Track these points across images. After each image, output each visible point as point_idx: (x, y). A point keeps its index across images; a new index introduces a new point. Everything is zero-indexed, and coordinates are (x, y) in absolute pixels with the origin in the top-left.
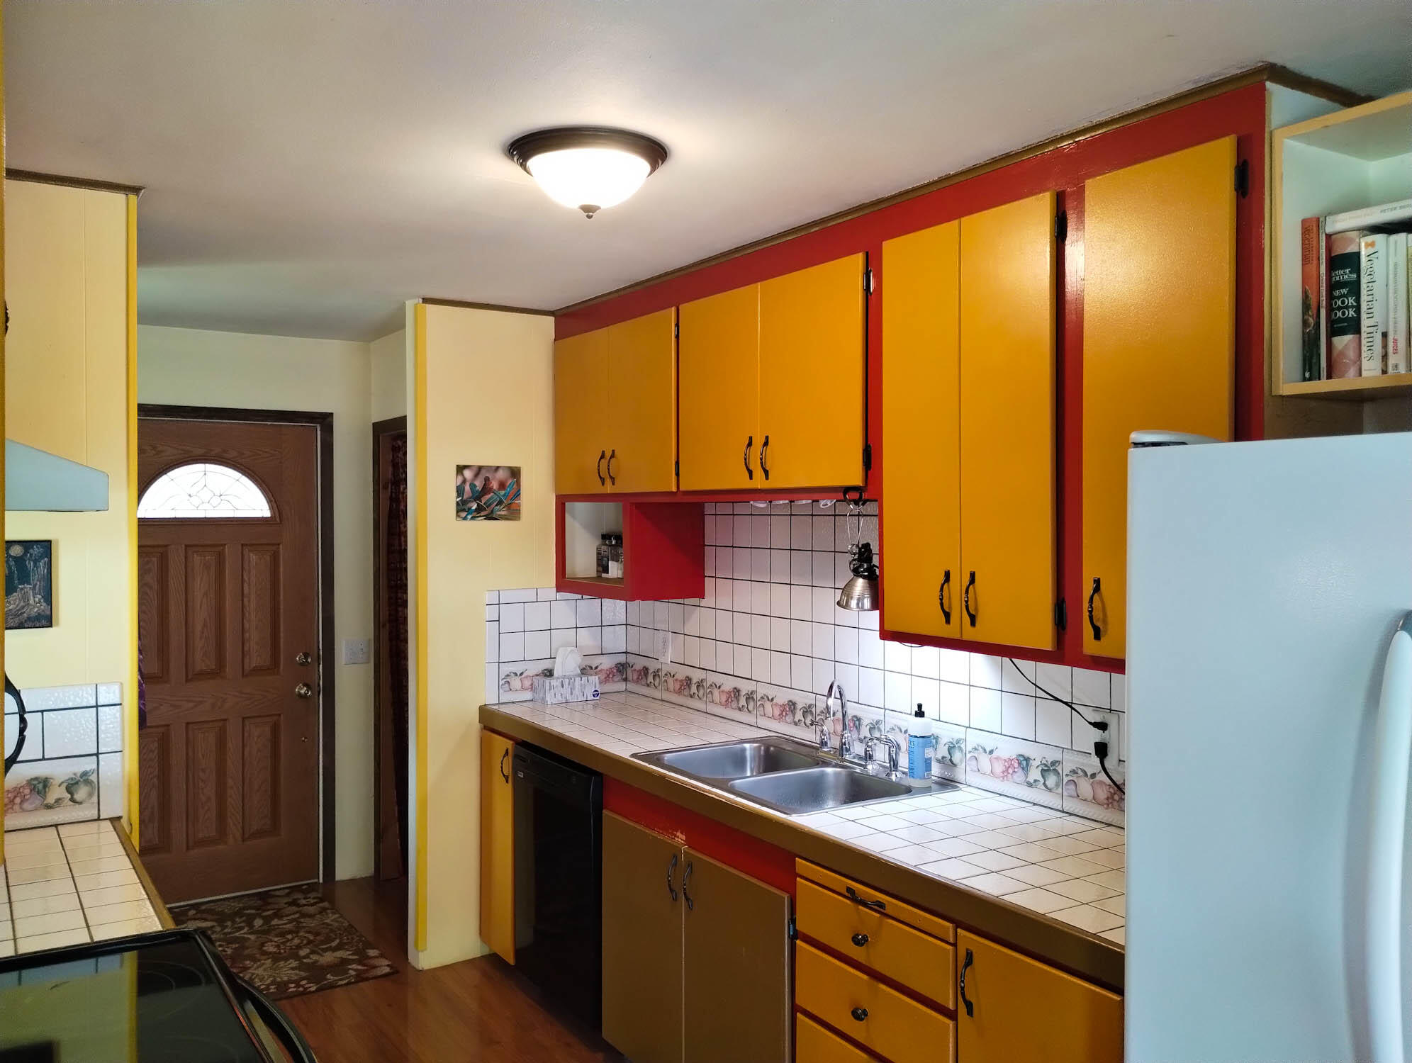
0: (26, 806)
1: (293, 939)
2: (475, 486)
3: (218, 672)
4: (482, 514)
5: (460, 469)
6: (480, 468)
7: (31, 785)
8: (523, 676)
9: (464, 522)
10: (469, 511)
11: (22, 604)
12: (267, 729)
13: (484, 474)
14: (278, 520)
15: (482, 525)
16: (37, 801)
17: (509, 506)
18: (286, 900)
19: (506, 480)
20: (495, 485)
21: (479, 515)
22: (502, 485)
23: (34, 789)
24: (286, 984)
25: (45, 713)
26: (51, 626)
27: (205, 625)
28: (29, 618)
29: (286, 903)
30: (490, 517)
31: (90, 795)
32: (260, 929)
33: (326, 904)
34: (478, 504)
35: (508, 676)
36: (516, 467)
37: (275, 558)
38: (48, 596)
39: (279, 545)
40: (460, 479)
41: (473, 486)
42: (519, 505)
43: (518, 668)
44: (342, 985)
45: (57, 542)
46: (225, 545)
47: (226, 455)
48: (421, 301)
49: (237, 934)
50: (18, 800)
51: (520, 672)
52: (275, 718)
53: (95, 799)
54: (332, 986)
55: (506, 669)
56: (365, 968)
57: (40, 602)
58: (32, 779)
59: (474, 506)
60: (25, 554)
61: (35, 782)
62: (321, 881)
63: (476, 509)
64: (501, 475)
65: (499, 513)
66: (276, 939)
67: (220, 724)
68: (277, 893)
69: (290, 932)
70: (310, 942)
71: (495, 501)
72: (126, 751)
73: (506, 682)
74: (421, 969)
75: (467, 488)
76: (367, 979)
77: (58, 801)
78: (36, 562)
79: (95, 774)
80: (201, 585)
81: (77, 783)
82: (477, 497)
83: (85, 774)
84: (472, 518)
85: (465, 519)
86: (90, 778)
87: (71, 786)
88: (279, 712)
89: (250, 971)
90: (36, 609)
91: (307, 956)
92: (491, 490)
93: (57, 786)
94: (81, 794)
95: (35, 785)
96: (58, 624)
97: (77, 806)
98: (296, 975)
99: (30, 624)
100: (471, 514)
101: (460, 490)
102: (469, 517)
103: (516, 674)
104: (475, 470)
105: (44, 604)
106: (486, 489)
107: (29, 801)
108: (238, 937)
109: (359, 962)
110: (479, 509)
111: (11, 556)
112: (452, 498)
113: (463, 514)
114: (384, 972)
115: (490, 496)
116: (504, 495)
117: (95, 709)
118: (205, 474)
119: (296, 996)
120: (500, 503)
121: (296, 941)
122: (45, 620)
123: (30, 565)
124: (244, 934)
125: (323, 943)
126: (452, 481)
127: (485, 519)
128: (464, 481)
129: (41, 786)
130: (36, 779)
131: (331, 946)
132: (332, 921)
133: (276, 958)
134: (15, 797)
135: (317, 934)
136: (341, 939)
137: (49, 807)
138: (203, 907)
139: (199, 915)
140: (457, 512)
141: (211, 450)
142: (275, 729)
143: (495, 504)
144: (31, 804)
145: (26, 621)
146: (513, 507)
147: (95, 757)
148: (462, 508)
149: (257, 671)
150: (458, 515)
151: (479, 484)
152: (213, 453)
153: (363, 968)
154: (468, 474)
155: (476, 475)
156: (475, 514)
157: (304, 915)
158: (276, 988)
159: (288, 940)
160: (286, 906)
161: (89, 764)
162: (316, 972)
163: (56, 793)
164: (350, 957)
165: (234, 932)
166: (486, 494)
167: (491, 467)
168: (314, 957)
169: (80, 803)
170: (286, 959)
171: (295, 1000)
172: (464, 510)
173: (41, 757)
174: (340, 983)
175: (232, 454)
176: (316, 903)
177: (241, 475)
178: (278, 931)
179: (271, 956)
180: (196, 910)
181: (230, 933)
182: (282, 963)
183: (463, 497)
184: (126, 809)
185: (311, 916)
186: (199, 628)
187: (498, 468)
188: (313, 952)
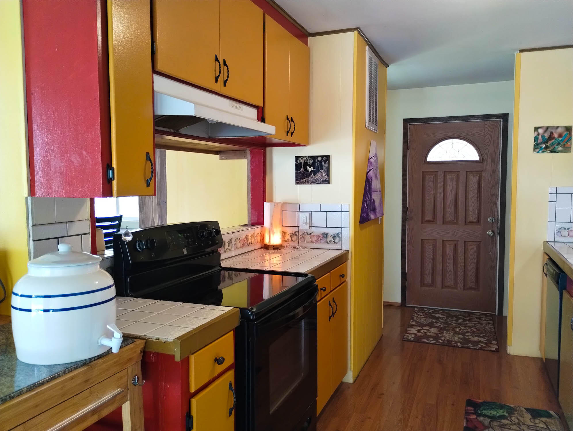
0: (321, 241)
1: (468, 329)
2: (544, 136)
3: (455, 222)
4: (548, 149)
5: (536, 129)
6: (548, 128)
7: (323, 235)
8: (569, 230)
9: (538, 154)
10: (541, 148)
11: (321, 176)
12: (475, 247)
13: (549, 130)
14: (482, 161)
15: (548, 155)
16: (324, 240)
17: (564, 146)
18: (478, 317)
19: (563, 133)
20: (556, 135)
21: (546, 150)
22: (560, 136)
23: (324, 236)
24: (452, 342)
25: (327, 212)
26: (329, 184)
27: (450, 203)
28: (323, 181)
29: (476, 318)
30: (552, 151)
31: (339, 241)
32: (460, 323)
33: (491, 322)
34: (546, 145)
35: (560, 229)
36: (569, 126)
37: (480, 177)
38: (328, 174)
39: (482, 171)
40: (536, 133)
41: (543, 137)
42: (571, 145)
43: (567, 226)
44: (472, 349)
45: (331, 156)
46: (460, 171)
47: (461, 135)
48: (519, 51)
49: (450, 322)
50: (319, 239)
51: (568, 228)
52: (478, 243)
53: (341, 242)
54: (468, 348)
55: (558, 226)
56: (486, 346)
57: (326, 176)
58: (323, 233)
59: (544, 146)
60: (322, 160)
61: (324, 234)
62: (497, 314)
63: (545, 147)
64: (559, 130)
65: (558, 149)
66: (462, 327)
67: (456, 242)
68: (476, 314)
69: (469, 327)
70: (474, 332)
71: (555, 143)
72: (350, 228)
73: (559, 232)
74: (509, 353)
75: (540, 137)
76: (484, 350)
77: (330, 241)
78: (325, 162)
79: (341, 234)
80: (450, 187)
81: (335, 236)
82: (546, 141)
83: (338, 234)
84: (542, 151)
85: (538, 152)
86: (339, 235)
87: (334, 237)
88: (480, 241)
89: (443, 334)
90: (324, 178)
91: (468, 336)
92: (554, 138)
93: (330, 237)
94: (337, 240)
95: (324, 235)
96: (331, 184)
97: (335, 244)
98: (458, 340)
99: (323, 183)
100: (541, 150)
101: (536, 139)
102: (541, 151)
103: (565, 229)
104: (545, 129)
105: (327, 176)
106: (551, 137)
107: (322, 240)
108: (449, 323)
109: (486, 344)
110: (547, 147)
111: (318, 161)
112: (532, 143)
113: (537, 150)
114: (492, 350)
115: (553, 140)
116: (561, 140)
117: (341, 212)
118: (453, 143)
119: (452, 346)
120: (559, 144)
121: (469, 330)
122: (327, 182)
123: (323, 163)
124: (452, 323)
125: (478, 333)
126: (533, 134)
127: (549, 152)
128: (538, 134)
129: (325, 236)
130: (324, 233)
131: (480, 336)
132: (488, 328)
133: (456, 333)
134: (319, 238)
135: (479, 330)
136: (486, 334)
137: (327, 243)
138: (446, 311)
139: (443, 313)
140: (534, 149)
141: (455, 134)
142: (478, 247)
143: (556, 144)
144: (323, 241)
145: (322, 182)
146: (566, 146)
147: (341, 229)
148: (537, 147)
149: (472, 223)
150: (534, 151)
151: (547, 135)
152: (456, 135)
153: (485, 346)
154: (540, 131)
155: (546, 131)
156: (543, 150)
157: (479, 323)
158: (447, 342)
159: (466, 329)
160: (475, 318)
161: (339, 231)
162: (465, 341)
163: (330, 239)
164: (484, 341)
165: (449, 321)
166: (550, 140)
167: (554, 127)
168: (470, 337)
169: (336, 243)
170: (459, 334)
171: (451, 348)
172: (538, 148)
173: (326, 226)
174: (472, 348)
175: (463, 135)
176: (488, 320)
177: (467, 143)
178: (465, 325)
179: (455, 332)
180: (443, 311)
181: (448, 321)
182: (457, 335)
183: (537, 142)
184: (350, 248)
185: (481, 324)
186: (448, 204)
187: (558, 127)
188: (471, 335)
